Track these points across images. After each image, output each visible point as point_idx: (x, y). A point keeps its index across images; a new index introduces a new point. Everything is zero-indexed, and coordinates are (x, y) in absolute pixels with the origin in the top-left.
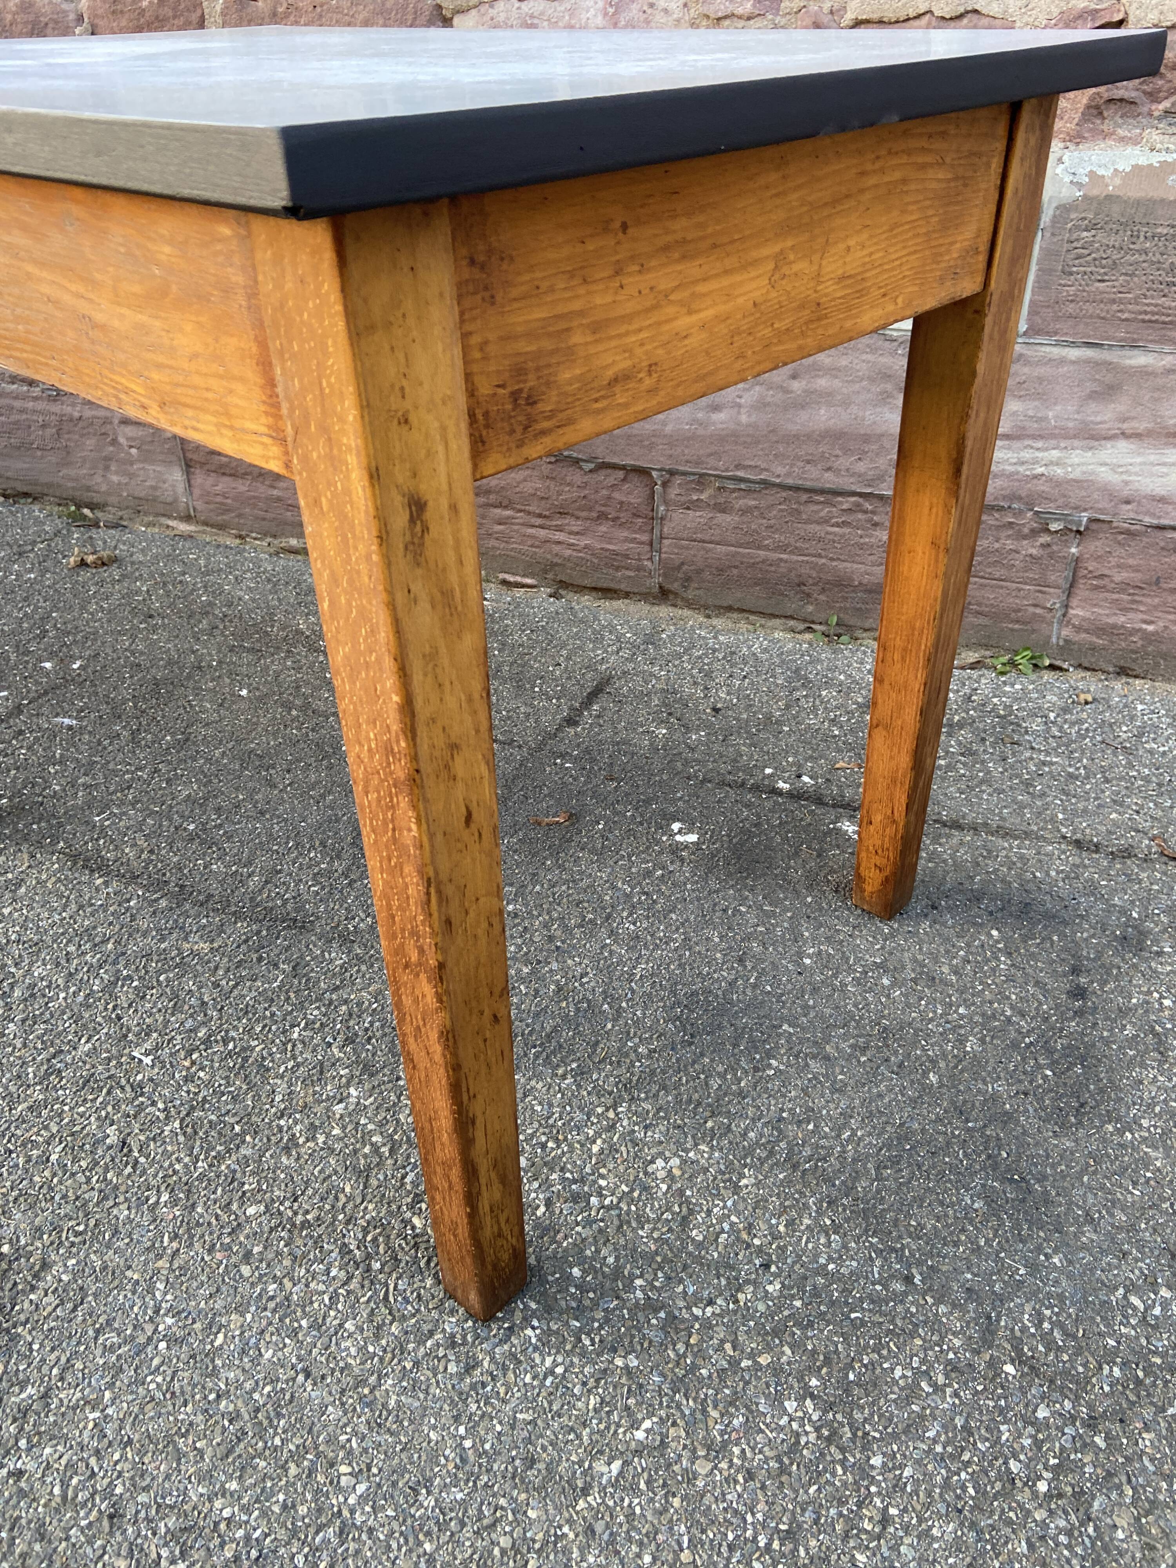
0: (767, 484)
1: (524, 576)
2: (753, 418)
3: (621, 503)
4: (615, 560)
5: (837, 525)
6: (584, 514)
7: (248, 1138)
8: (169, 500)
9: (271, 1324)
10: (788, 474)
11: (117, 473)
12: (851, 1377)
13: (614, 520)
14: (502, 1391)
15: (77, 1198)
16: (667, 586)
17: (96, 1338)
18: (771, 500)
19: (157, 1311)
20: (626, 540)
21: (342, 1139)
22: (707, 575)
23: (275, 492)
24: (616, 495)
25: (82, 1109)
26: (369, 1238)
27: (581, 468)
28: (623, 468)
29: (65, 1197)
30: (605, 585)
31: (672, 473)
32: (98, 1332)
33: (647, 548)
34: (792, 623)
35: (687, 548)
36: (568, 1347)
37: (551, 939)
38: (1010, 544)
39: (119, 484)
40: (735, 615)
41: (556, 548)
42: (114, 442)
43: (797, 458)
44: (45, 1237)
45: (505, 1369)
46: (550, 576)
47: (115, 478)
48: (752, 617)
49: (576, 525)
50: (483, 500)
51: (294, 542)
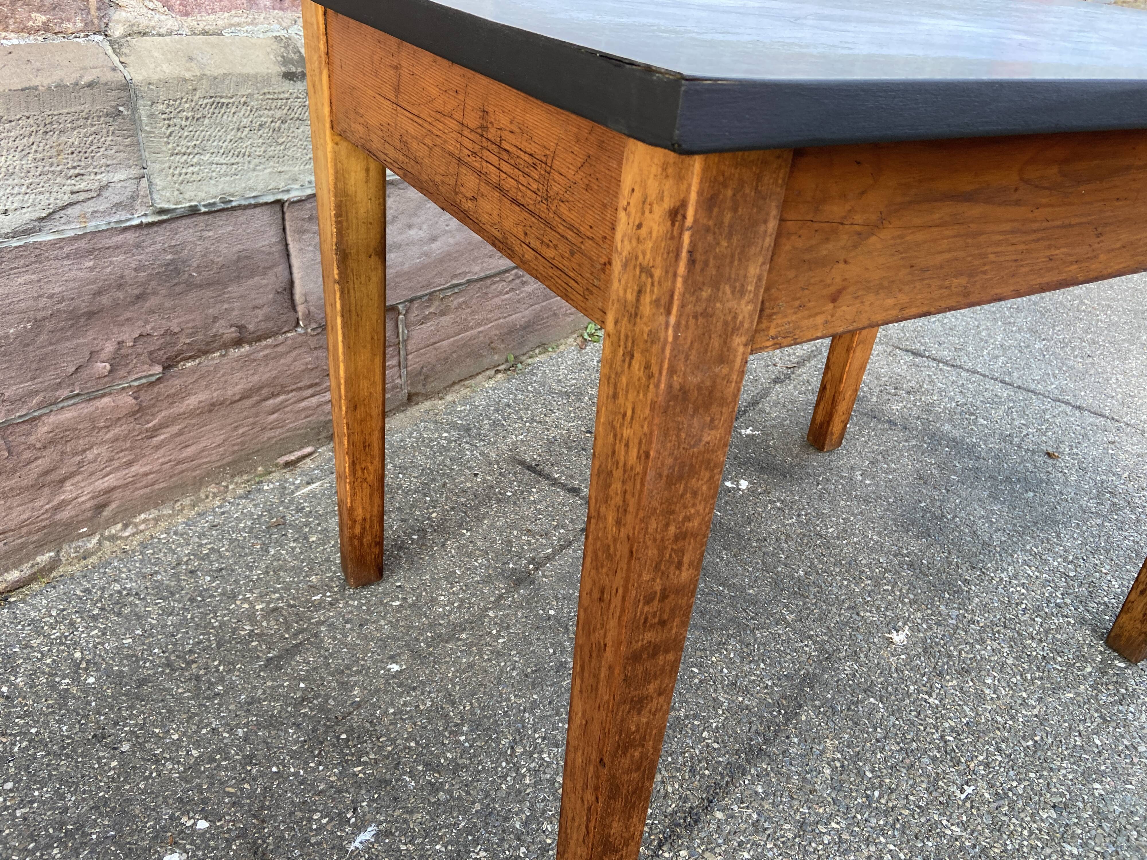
0: (469, 282)
1: (302, 449)
5: (507, 293)
10: (482, 270)
16: (413, 391)
18: (471, 292)
22: (438, 368)
31: (411, 301)
33: (397, 368)
35: (425, 354)
40: (457, 387)
43: (485, 256)
46: (323, 435)
48: (467, 383)
50: (256, 398)
51: (14, 575)
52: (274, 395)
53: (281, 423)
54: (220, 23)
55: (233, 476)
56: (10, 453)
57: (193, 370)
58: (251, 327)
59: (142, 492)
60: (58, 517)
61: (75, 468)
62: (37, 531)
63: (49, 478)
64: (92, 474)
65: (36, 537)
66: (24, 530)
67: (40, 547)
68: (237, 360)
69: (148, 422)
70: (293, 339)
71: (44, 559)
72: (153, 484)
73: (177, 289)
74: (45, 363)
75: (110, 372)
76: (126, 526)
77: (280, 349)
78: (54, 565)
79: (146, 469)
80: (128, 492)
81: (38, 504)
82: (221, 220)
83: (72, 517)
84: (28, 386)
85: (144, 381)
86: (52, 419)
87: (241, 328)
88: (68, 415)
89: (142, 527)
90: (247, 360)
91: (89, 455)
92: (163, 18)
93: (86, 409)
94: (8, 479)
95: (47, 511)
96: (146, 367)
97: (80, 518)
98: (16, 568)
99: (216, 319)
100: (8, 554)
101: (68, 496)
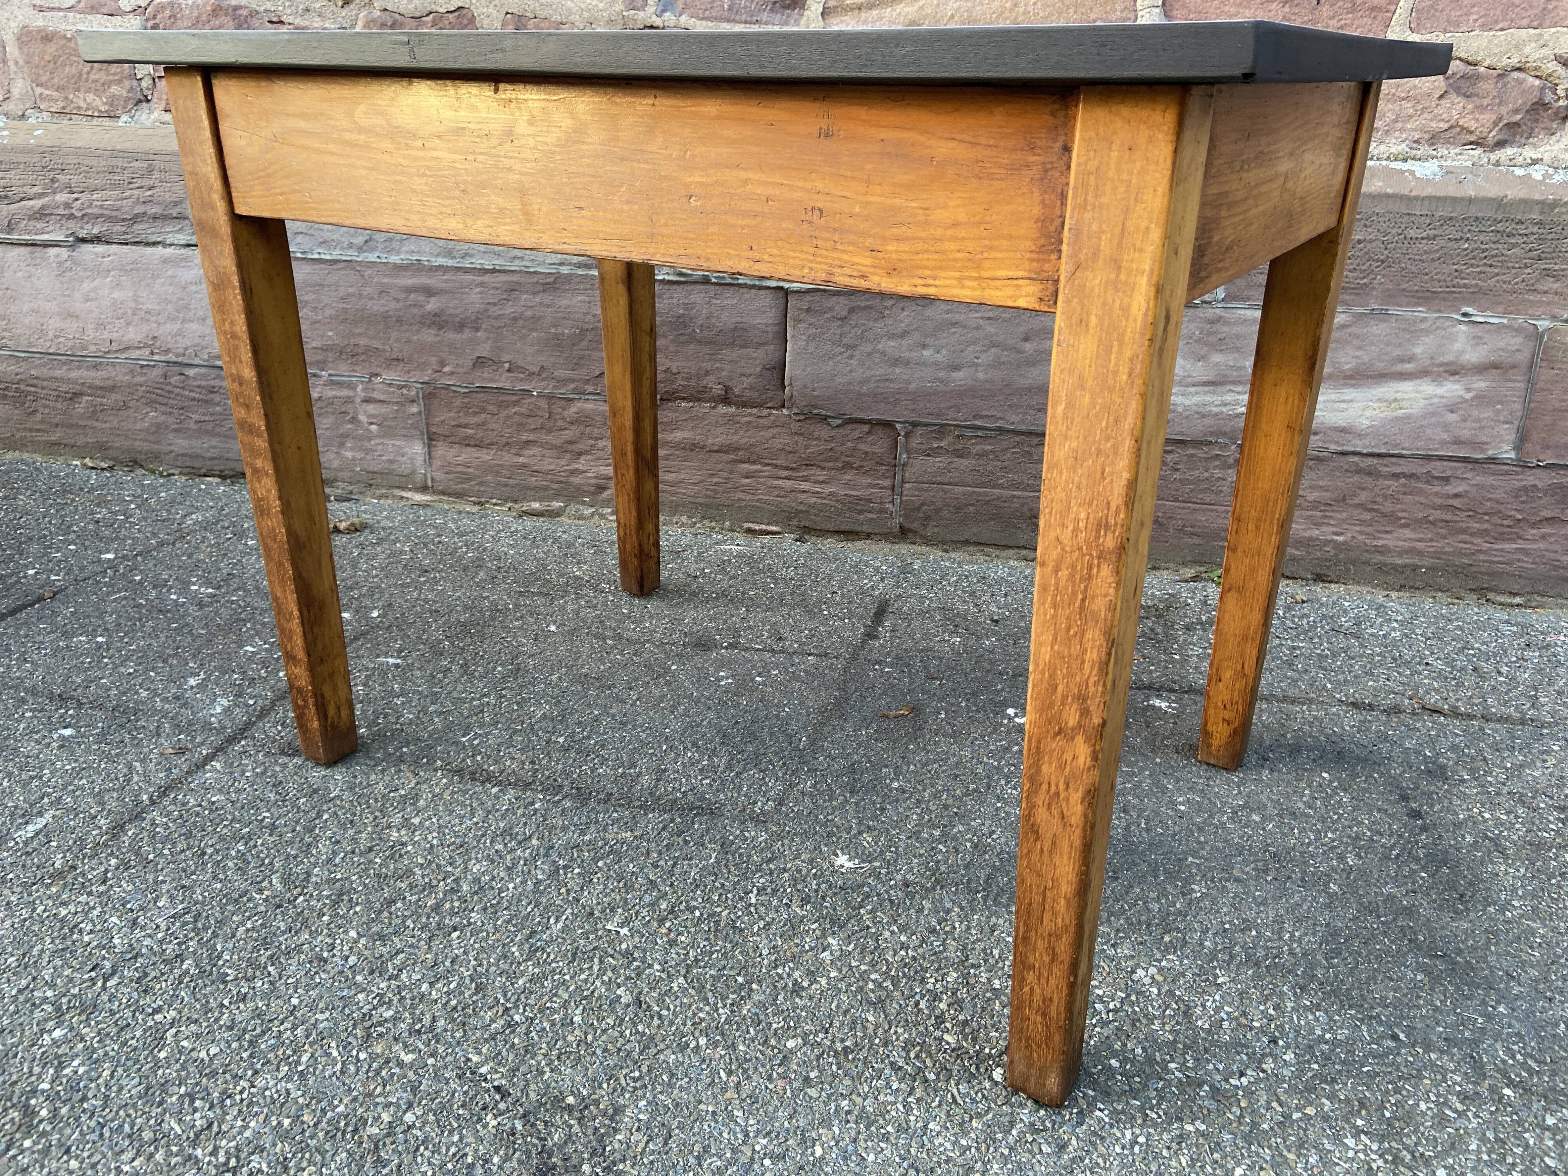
0: (1001, 430)
1: (768, 524)
2: (989, 376)
3: (866, 453)
4: (858, 505)
6: (831, 464)
7: (754, 986)
8: (407, 471)
9: (859, 1133)
10: (1022, 421)
11: (352, 449)
12: (1387, 1114)
13: (857, 469)
14: (1100, 1161)
15: (619, 1050)
16: (907, 526)
17: (700, 1165)
18: (1005, 444)
19: (747, 1135)
20: (871, 486)
21: (842, 979)
22: (945, 513)
23: (521, 459)
24: (862, 447)
25: (583, 977)
26: (912, 1055)
27: (829, 424)
28: (869, 422)
29: (605, 1050)
30: (848, 528)
31: (915, 424)
32: (698, 1158)
33: (889, 492)
34: (1024, 552)
35: (927, 490)
36: (1139, 1121)
37: (946, 807)
39: (354, 459)
40: (971, 549)
41: (802, 497)
42: (354, 420)
43: (1030, 407)
44: (605, 1086)
45: (1093, 1144)
46: (795, 522)
47: (349, 454)
48: (987, 550)
49: (822, 475)
50: (732, 457)
51: (536, 505)
52: (748, 461)
53: (750, 490)
55: (704, 518)
56: (550, 417)
57: (687, 410)
58: (736, 390)
60: (571, 479)
61: (588, 449)
62: (557, 482)
63: (571, 447)
64: (599, 459)
65: (555, 486)
66: (549, 477)
67: (557, 496)
68: (724, 416)
70: (777, 416)
71: (556, 504)
73: (682, 339)
74: (582, 362)
77: (763, 421)
78: (557, 513)
81: (563, 462)
82: (728, 292)
83: (580, 485)
84: (568, 373)
86: (580, 404)
87: (727, 389)
88: (589, 406)
90: (731, 419)
94: (546, 434)
95: (565, 471)
97: (585, 488)
98: (539, 501)
99: (707, 373)
100: (537, 489)
101: (580, 466)
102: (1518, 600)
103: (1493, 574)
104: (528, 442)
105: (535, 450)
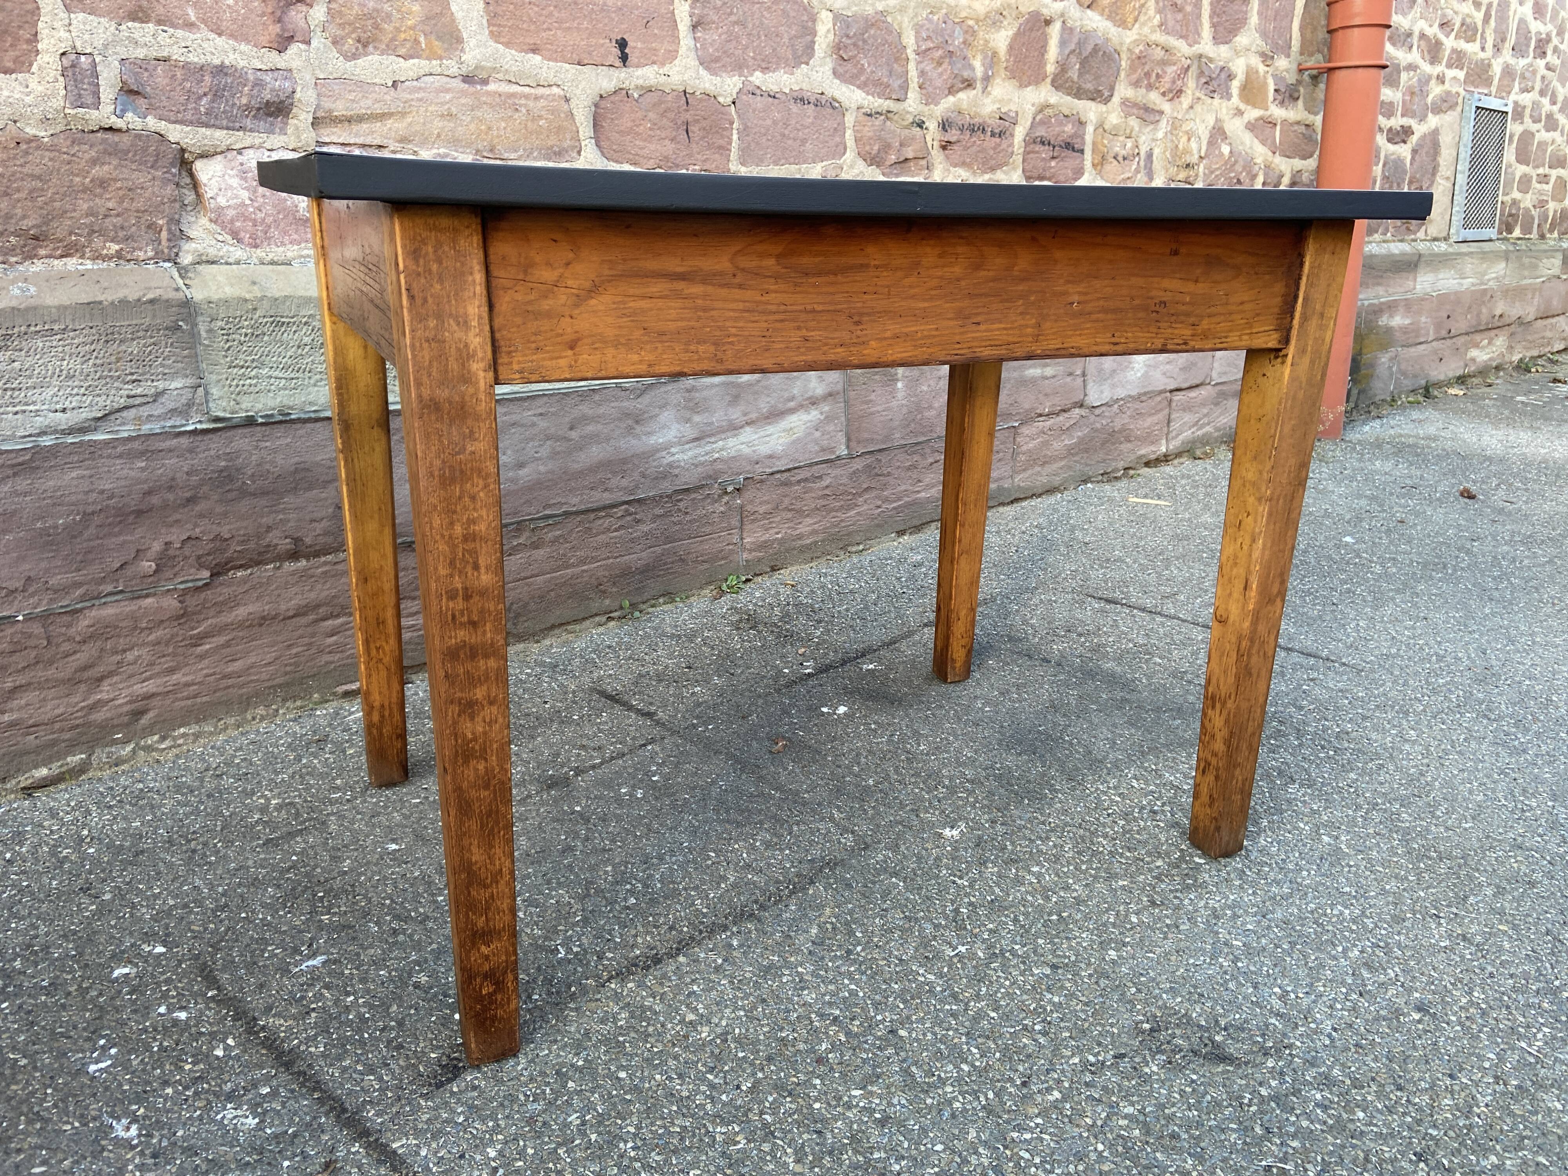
0: (567, 514)
2: (550, 467)
5: (616, 530)
10: (581, 502)
18: (570, 526)
22: (532, 606)
23: (6, 717)
34: (597, 619)
35: (517, 588)
38: (710, 508)
40: (557, 631)
43: (584, 487)
48: (570, 627)
50: (312, 617)
52: (333, 616)
53: (340, 648)
54: (290, 254)
55: (285, 700)
56: (49, 643)
57: (244, 580)
58: (308, 540)
59: (183, 703)
60: (92, 717)
61: (113, 668)
62: (71, 729)
63: (86, 675)
64: (130, 676)
65: (67, 736)
66: (57, 726)
67: (72, 747)
68: (293, 573)
69: (193, 629)
71: (74, 759)
72: (195, 697)
73: (230, 496)
74: (91, 556)
75: (156, 572)
76: (163, 739)
78: (82, 769)
79: (189, 678)
80: (168, 702)
81: (73, 700)
82: (279, 431)
83: (106, 719)
84: (72, 576)
85: (190, 585)
86: (94, 613)
87: (297, 540)
88: (109, 611)
89: (181, 741)
90: (304, 575)
91: (130, 656)
92: (232, 249)
93: (130, 607)
94: (45, 669)
95: (82, 708)
96: (193, 570)
97: (115, 722)
98: (45, 765)
99: (269, 529)
100: (38, 749)
101: (104, 696)
102: (861, 547)
103: (849, 534)
104: (15, 689)
105: (31, 696)
